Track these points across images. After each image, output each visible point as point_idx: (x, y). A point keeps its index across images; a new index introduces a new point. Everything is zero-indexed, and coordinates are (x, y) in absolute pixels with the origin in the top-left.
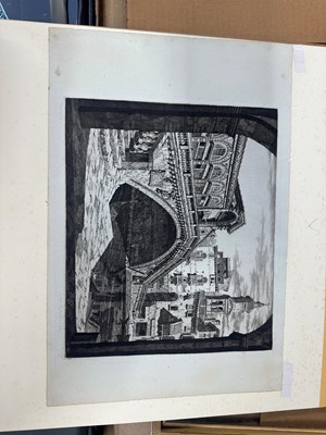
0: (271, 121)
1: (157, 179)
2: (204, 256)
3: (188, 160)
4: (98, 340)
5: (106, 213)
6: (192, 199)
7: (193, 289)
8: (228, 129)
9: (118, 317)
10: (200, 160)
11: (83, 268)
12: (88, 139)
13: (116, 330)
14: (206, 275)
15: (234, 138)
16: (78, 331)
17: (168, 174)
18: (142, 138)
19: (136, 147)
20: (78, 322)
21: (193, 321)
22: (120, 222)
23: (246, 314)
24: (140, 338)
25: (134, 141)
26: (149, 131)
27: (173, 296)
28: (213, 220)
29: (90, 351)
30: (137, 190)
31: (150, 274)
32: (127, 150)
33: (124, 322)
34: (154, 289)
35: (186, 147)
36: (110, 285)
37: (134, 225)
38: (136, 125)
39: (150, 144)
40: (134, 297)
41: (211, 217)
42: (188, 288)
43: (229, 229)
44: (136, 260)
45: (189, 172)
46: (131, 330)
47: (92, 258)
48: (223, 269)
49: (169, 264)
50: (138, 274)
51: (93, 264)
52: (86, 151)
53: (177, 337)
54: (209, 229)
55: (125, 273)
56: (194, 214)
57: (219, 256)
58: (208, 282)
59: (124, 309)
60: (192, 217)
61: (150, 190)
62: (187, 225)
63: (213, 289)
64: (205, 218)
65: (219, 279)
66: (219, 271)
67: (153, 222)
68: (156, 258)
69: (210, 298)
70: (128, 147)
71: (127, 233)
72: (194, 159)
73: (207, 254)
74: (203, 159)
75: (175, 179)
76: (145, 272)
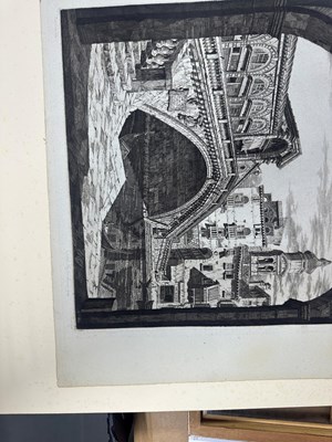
1: (178, 100)
2: (246, 199)
3: (218, 72)
4: (115, 308)
5: (116, 149)
6: (226, 125)
7: (231, 243)
8: (270, 27)
9: (138, 279)
10: (234, 71)
11: (92, 219)
12: (89, 57)
13: (136, 295)
14: (249, 225)
15: (279, 38)
16: (90, 296)
17: (192, 94)
18: (156, 49)
19: (148, 61)
20: (89, 285)
21: (234, 284)
22: (133, 160)
23: (305, 275)
24: (166, 305)
25: (146, 54)
26: (165, 40)
27: (205, 253)
28: (256, 151)
29: (105, 321)
30: (153, 117)
31: (175, 225)
32: (137, 67)
33: (145, 285)
34: (181, 244)
35: (214, 56)
36: (126, 240)
37: (152, 164)
38: (147, 33)
39: (166, 56)
40: (155, 254)
41: (253, 147)
42: (225, 242)
43: (279, 162)
44: (156, 209)
45: (220, 88)
46: (154, 295)
47: (102, 207)
48: (272, 216)
49: (199, 212)
50: (160, 226)
51: (103, 214)
52: (87, 72)
53: (213, 304)
54: (251, 164)
55: (143, 224)
56: (229, 145)
57: (266, 200)
58: (252, 234)
59: (144, 268)
60: (226, 149)
61: (169, 117)
62: (221, 159)
63: (259, 242)
64: (244, 149)
65: (267, 230)
66: (267, 220)
67: (175, 158)
68: (181, 204)
69: (256, 254)
70: (139, 62)
71: (143, 173)
72: (226, 71)
73: (250, 197)
74: (239, 69)
75: (202, 99)
76: (168, 223)
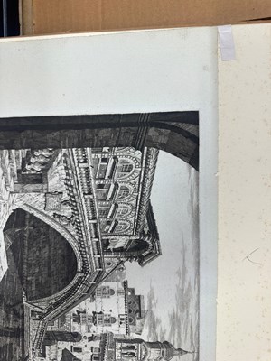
0: (189, 128)
1: (53, 202)
2: (112, 292)
3: (88, 179)
6: (95, 225)
7: (99, 329)
8: (134, 141)
10: (103, 178)
14: (115, 315)
15: (142, 151)
17: (65, 196)
18: (34, 156)
19: (28, 167)
25: (26, 161)
26: (42, 149)
27: (75, 337)
28: (121, 250)
30: (32, 215)
31: (50, 310)
32: (19, 171)
33: (23, 360)
34: (54, 327)
35: (85, 165)
37: (31, 256)
38: (27, 143)
39: (43, 164)
40: (33, 334)
41: (118, 246)
42: (93, 328)
43: (141, 261)
44: (34, 295)
45: (90, 193)
48: (135, 308)
49: (71, 300)
50: (37, 309)
54: (116, 261)
55: (22, 307)
56: (97, 243)
57: (129, 293)
58: (117, 323)
59: (23, 346)
60: (95, 247)
61: (46, 215)
62: (90, 255)
63: (123, 331)
64: (110, 247)
65: (130, 320)
66: (130, 311)
67: (50, 251)
68: (55, 292)
69: (120, 341)
70: (20, 168)
71: (22, 264)
72: (95, 178)
73: (115, 290)
74: (106, 177)
75: (75, 201)
76: (44, 307)
